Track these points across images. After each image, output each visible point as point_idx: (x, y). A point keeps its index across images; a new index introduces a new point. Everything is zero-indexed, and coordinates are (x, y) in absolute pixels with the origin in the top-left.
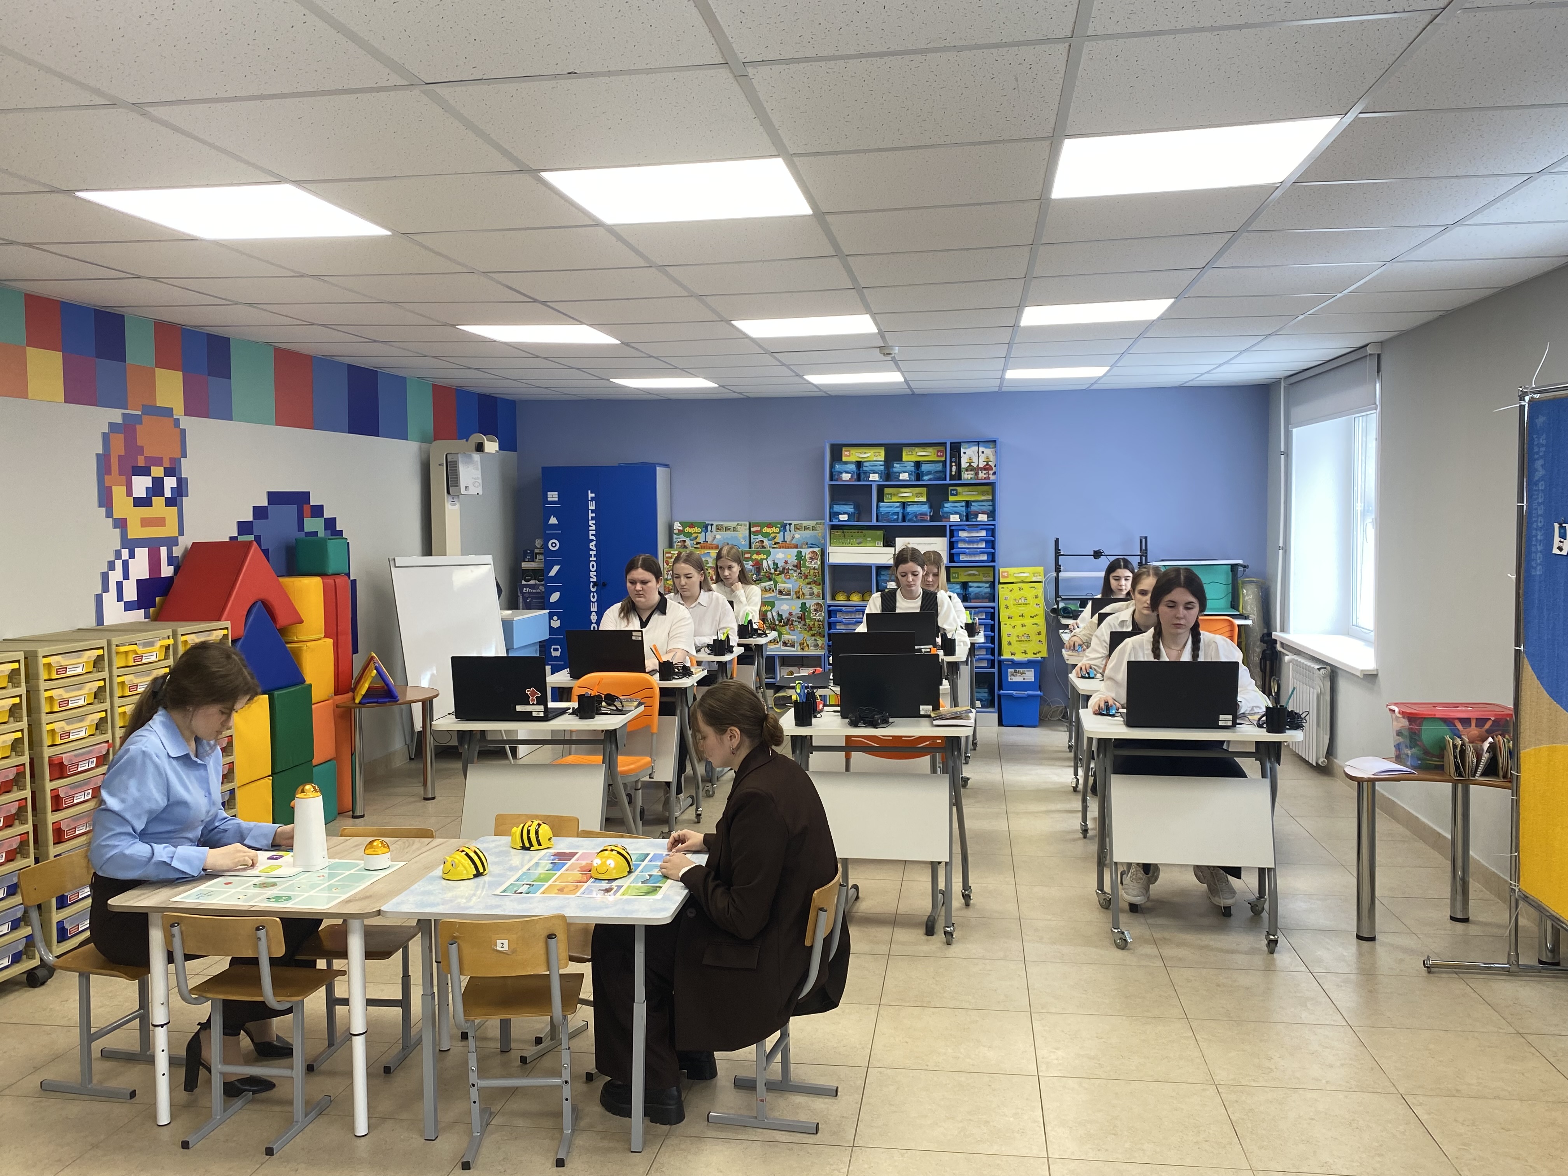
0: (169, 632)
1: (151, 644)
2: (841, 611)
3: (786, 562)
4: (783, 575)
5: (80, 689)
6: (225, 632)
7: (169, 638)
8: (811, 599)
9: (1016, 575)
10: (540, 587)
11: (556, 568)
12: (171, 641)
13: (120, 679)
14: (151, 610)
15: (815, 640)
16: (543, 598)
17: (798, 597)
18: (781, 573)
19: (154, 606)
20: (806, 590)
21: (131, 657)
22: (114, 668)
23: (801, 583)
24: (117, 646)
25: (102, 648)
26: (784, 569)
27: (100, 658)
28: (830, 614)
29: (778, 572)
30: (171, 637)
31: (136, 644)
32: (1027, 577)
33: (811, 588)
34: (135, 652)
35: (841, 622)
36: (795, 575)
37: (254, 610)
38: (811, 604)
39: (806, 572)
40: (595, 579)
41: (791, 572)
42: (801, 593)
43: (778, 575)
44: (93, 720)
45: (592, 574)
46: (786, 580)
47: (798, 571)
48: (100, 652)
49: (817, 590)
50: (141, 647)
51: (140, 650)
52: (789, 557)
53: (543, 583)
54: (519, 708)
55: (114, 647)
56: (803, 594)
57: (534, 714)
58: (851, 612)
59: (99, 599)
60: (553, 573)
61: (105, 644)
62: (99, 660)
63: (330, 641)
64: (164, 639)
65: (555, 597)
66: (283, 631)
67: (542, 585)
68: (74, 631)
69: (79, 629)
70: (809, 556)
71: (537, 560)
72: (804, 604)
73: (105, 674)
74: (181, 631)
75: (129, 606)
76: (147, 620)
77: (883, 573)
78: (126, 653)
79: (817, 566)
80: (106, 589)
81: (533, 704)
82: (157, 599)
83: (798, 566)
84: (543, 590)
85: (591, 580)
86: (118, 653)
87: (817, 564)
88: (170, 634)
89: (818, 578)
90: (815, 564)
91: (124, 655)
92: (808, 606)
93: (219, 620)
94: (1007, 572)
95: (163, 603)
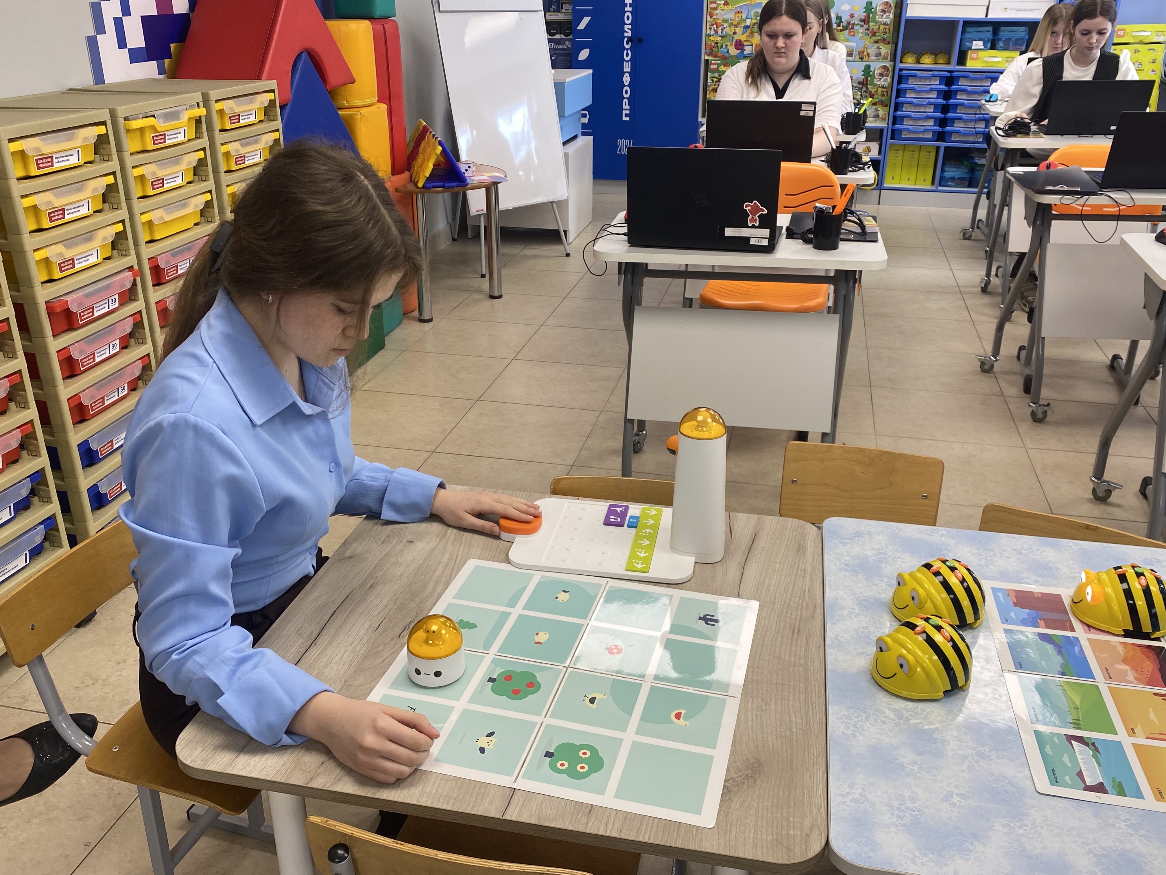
0: (198, 97)
1: (173, 116)
2: (914, 76)
3: (852, 16)
4: (847, 31)
5: (79, 190)
6: (271, 96)
7: (198, 106)
8: (877, 61)
9: (1134, 34)
10: (567, 43)
11: (586, 20)
12: (202, 111)
13: (137, 172)
14: (167, 61)
15: (876, 109)
16: (570, 55)
17: (862, 59)
18: (845, 28)
19: (170, 57)
20: (872, 50)
21: (149, 136)
22: (126, 155)
23: (868, 41)
24: (126, 119)
25: (104, 123)
26: (849, 23)
27: (102, 140)
28: (901, 79)
29: (841, 28)
30: (201, 104)
31: (154, 116)
32: (1148, 36)
33: (878, 47)
34: (153, 128)
35: (912, 90)
36: (861, 31)
37: (300, 65)
38: (876, 67)
39: (875, 28)
40: (629, 34)
41: (856, 28)
42: (865, 53)
43: (841, 31)
44: (105, 238)
45: (626, 27)
46: (849, 37)
47: (866, 26)
48: (102, 130)
49: (885, 50)
50: (161, 121)
51: (161, 125)
52: (856, 8)
53: (571, 37)
54: (729, 232)
55: (121, 121)
56: (868, 55)
57: (753, 242)
58: (925, 78)
59: (92, 44)
60: (582, 26)
61: (107, 118)
62: (101, 142)
63: (384, 107)
64: (192, 107)
65: (584, 55)
66: (333, 94)
67: (568, 40)
68: (63, 93)
69: (70, 90)
70: (881, 7)
71: (563, 11)
72: (868, 67)
73: (114, 165)
74: (214, 95)
75: (136, 56)
76: (162, 77)
77: (968, 30)
78: (142, 130)
79: (888, 21)
80: (100, 29)
81: (753, 227)
82: (172, 46)
83: (865, 21)
84: (570, 46)
85: (626, 34)
86: (128, 131)
87: (889, 18)
88: (200, 100)
89: (888, 36)
90: (886, 18)
91: (138, 134)
92: (872, 69)
93: (259, 78)
94: (1124, 30)
95: (181, 53)
